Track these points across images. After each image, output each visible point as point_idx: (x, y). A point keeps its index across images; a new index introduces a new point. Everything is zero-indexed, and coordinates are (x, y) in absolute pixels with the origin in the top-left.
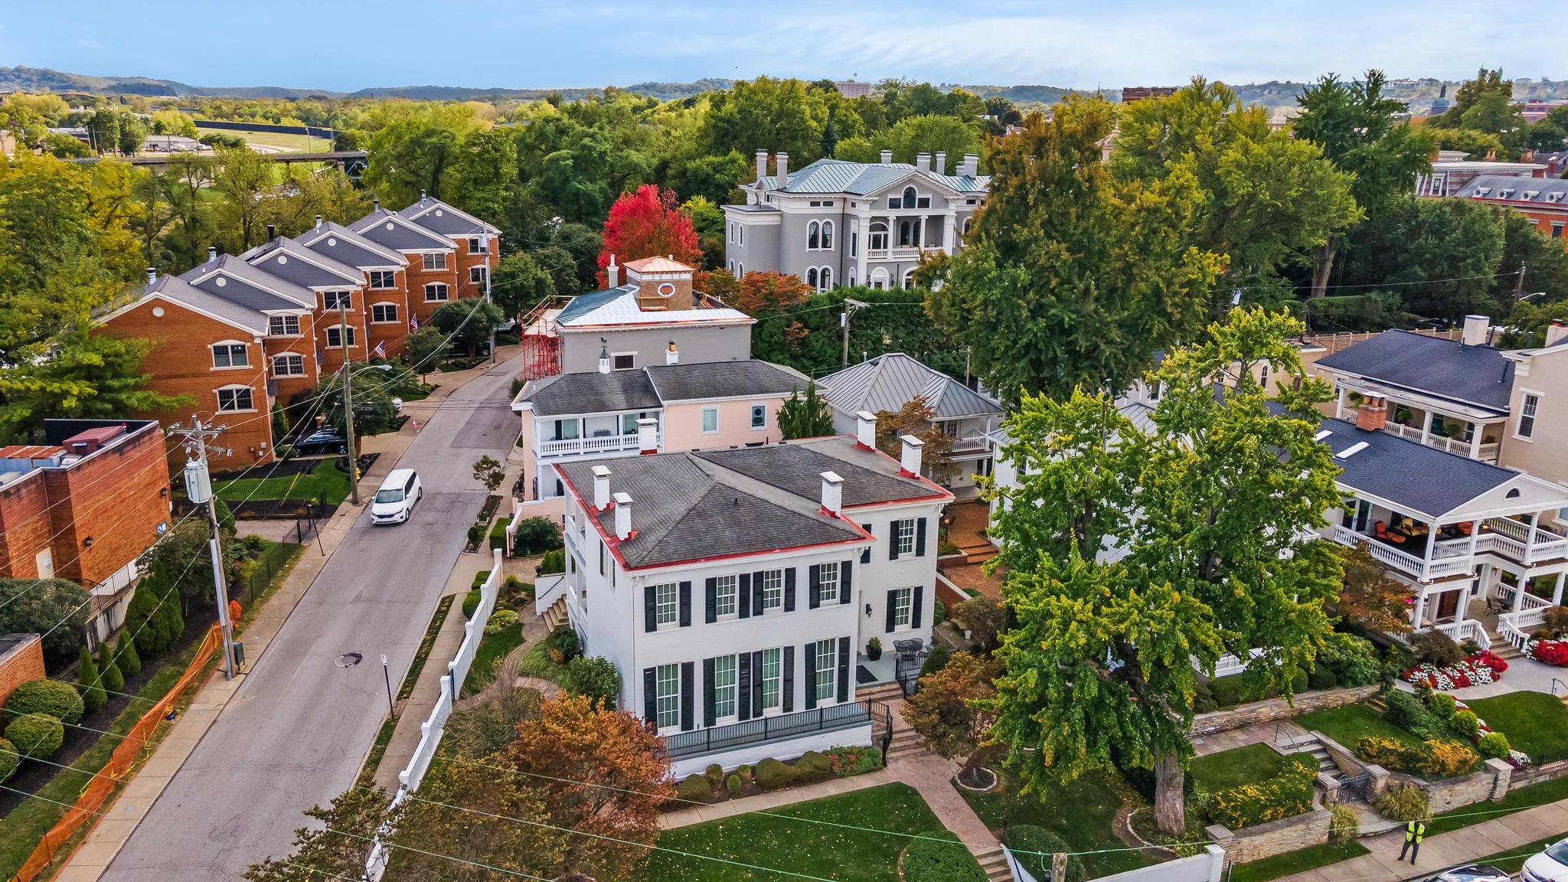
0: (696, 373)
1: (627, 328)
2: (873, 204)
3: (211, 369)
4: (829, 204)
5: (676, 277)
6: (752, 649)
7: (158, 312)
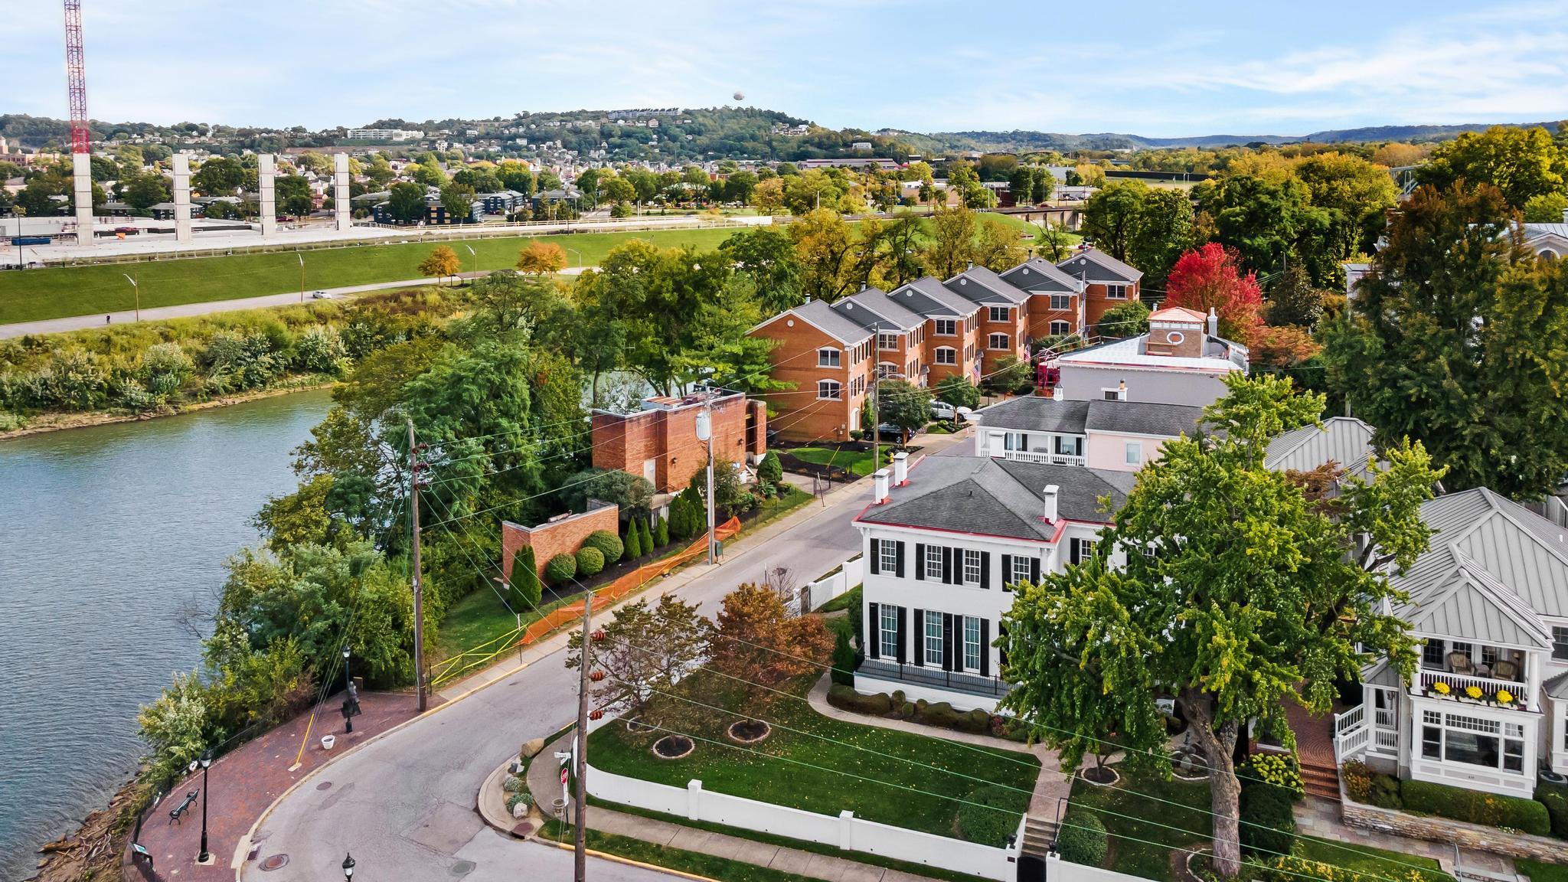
0: (1133, 410)
1: (1116, 367)
3: (817, 366)
5: (1185, 327)
6: (954, 612)
7: (791, 323)
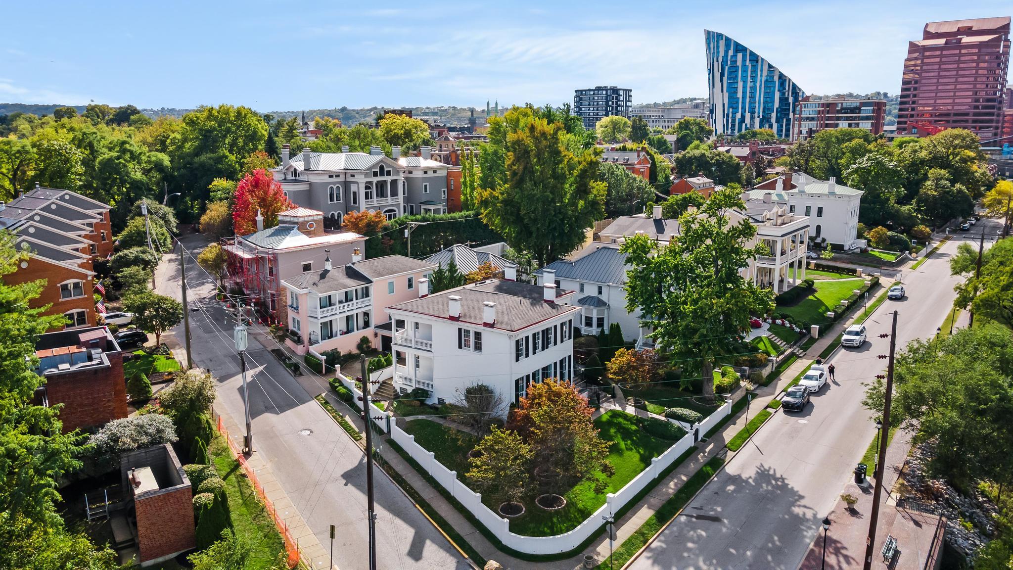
0: (376, 264)
1: (309, 248)
2: (366, 175)
3: (60, 300)
4: (338, 176)
5: (315, 218)
7: (24, 265)
